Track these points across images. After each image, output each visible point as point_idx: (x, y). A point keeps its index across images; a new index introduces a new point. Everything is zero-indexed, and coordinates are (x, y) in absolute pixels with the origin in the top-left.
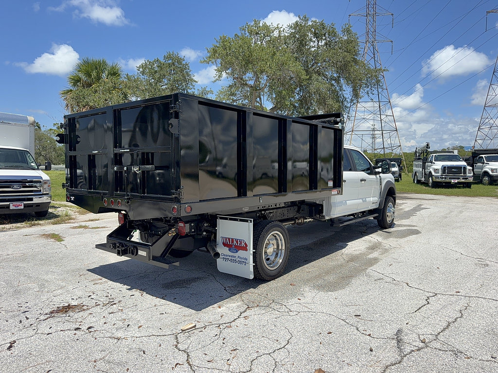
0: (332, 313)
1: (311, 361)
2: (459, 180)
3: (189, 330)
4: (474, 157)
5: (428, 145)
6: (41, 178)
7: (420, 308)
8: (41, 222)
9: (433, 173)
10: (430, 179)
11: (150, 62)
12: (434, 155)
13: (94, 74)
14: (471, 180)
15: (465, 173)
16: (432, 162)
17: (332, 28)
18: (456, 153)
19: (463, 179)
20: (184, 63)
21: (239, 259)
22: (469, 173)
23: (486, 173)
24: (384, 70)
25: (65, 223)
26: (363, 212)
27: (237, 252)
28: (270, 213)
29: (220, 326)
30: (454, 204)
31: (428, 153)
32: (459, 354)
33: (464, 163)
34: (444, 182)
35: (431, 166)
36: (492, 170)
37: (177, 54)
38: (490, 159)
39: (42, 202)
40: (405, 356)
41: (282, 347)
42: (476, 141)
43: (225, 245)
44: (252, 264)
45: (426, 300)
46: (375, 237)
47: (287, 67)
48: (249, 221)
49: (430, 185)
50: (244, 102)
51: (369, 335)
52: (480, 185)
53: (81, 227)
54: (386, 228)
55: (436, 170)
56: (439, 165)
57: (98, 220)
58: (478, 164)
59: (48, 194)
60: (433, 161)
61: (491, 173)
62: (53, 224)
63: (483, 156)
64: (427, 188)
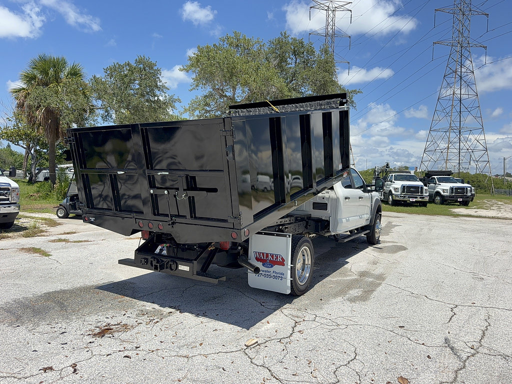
0: (377, 325)
1: (387, 370)
2: (416, 199)
3: (255, 345)
4: (428, 177)
5: (387, 165)
6: (10, 185)
7: (451, 319)
8: (10, 234)
9: (393, 192)
10: (390, 197)
11: (119, 65)
12: (394, 174)
13: (51, 72)
14: (427, 199)
15: (422, 192)
16: (391, 182)
17: (311, 46)
18: (412, 173)
19: (420, 198)
20: (155, 68)
21: (274, 274)
22: (425, 193)
23: (438, 193)
24: (359, 92)
25: (39, 236)
26: (357, 229)
27: (272, 267)
28: (286, 228)
29: (280, 341)
30: (419, 221)
31: (387, 173)
32: (507, 358)
33: (420, 183)
34: (403, 201)
35: (391, 185)
36: (443, 190)
37: (148, 58)
38: (441, 180)
39: (9, 212)
40: (465, 361)
41: (353, 358)
42: (422, 162)
43: (258, 259)
44: (289, 279)
45: (452, 311)
46: (369, 253)
47: (272, 83)
48: (287, 236)
49: (390, 203)
50: (217, 114)
51: (423, 344)
52: (433, 204)
53: (60, 240)
54: (375, 244)
55: (396, 189)
56: (398, 184)
57: (75, 233)
58: (431, 184)
59: (15, 203)
60: (393, 181)
61: (442, 193)
62: (26, 237)
63: (435, 177)
64: (387, 206)
